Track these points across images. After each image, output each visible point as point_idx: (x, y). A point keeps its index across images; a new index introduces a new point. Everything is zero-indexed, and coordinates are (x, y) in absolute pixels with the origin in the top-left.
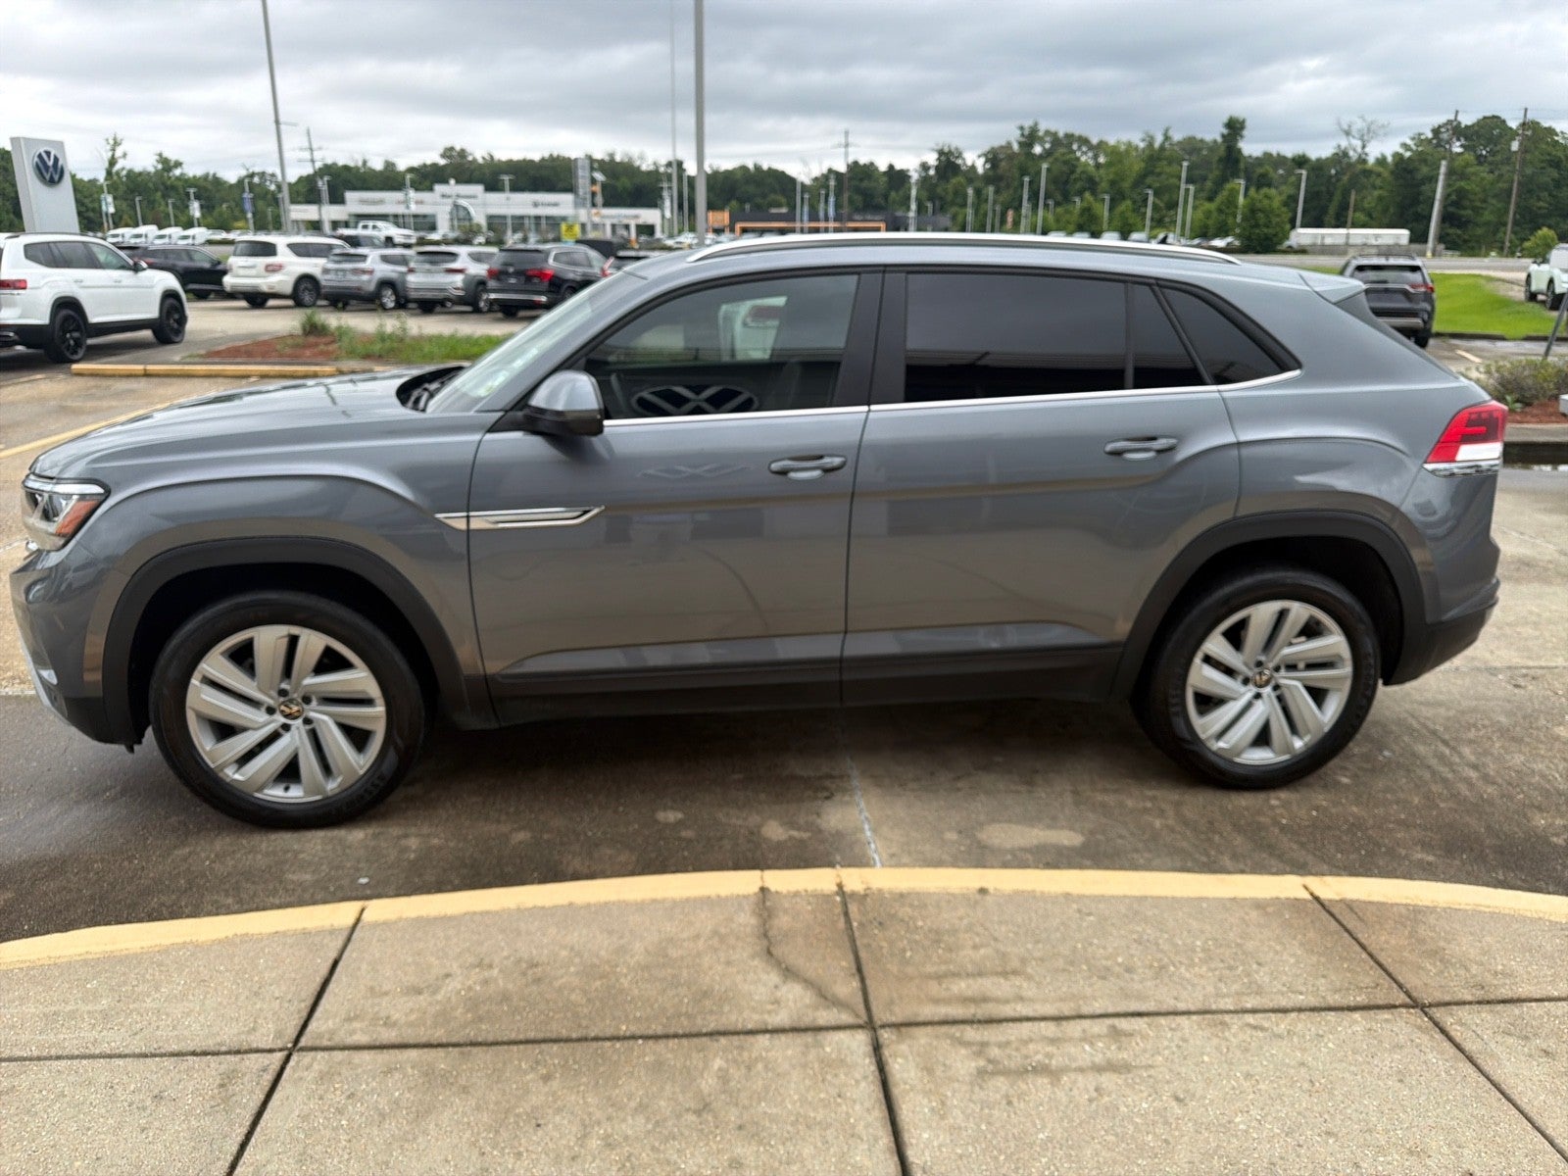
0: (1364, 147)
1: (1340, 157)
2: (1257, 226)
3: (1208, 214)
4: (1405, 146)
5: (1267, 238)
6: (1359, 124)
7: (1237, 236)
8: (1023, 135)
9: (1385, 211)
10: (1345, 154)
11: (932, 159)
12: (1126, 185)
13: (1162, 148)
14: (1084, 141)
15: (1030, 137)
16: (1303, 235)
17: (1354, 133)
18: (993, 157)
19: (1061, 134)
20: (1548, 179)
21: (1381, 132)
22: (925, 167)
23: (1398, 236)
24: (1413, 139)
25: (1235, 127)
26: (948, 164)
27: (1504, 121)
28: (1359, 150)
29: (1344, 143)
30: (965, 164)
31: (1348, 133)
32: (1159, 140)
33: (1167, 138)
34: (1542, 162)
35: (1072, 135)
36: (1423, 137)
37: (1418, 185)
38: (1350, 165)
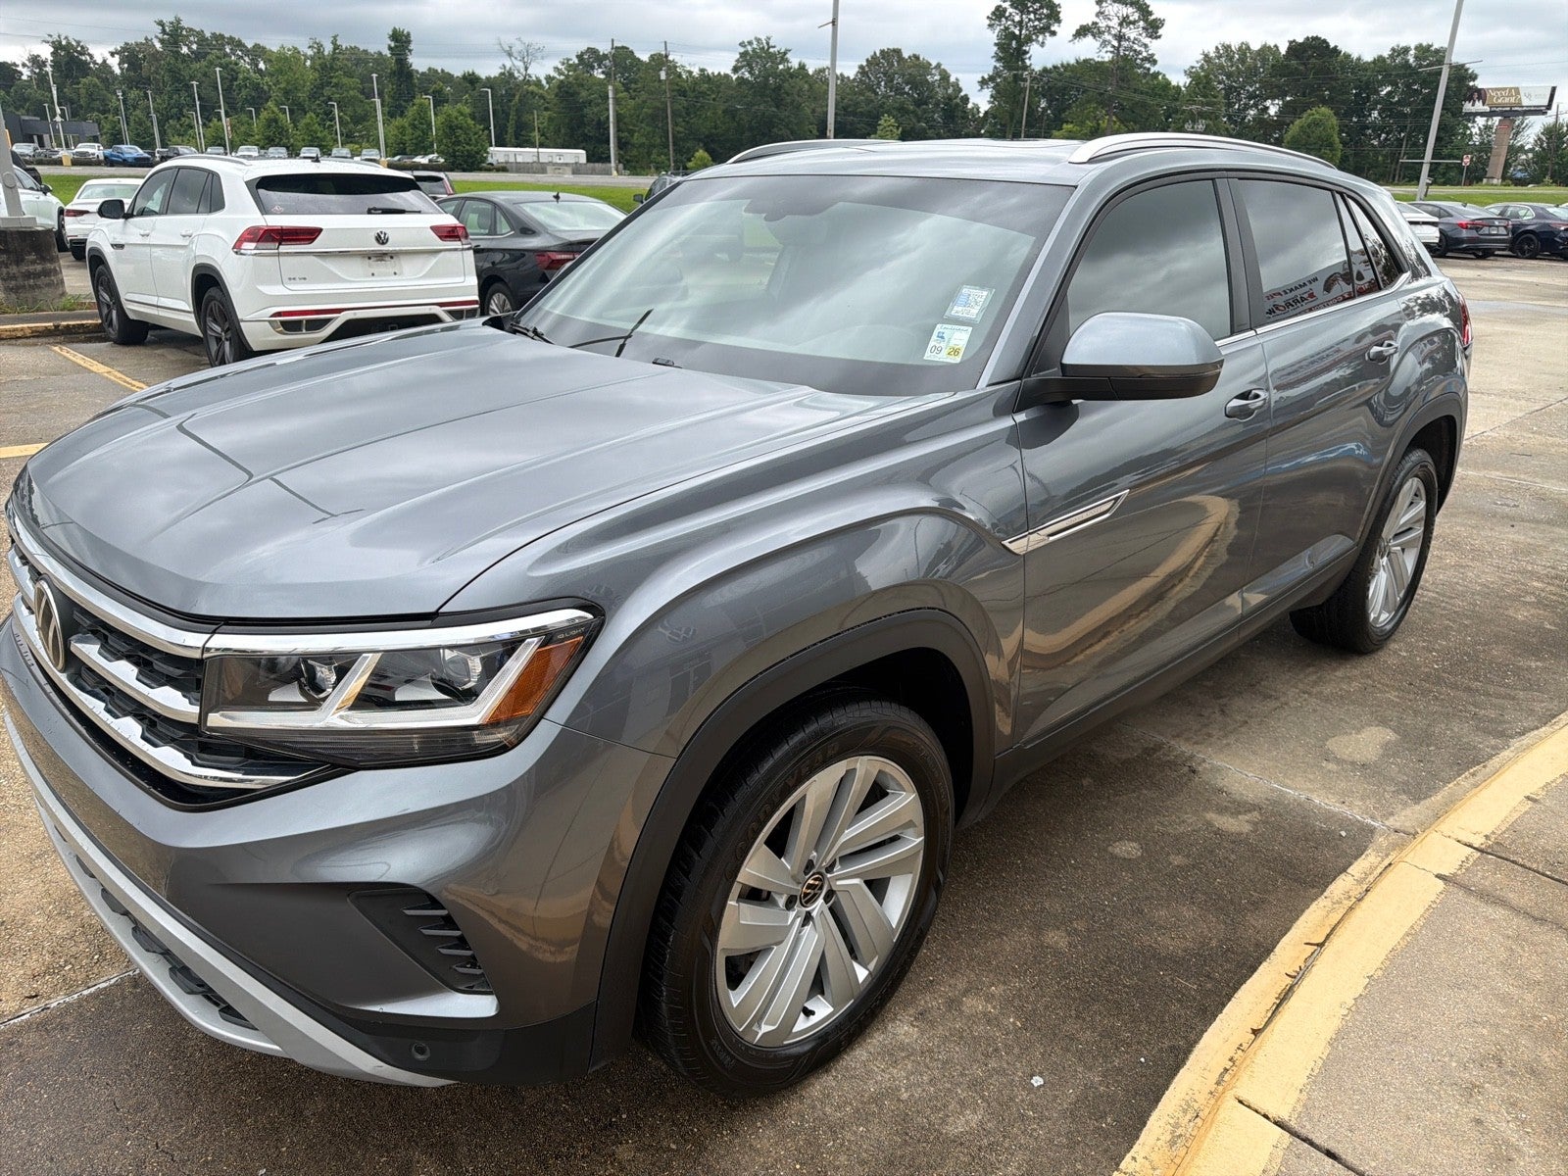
0: (526, 69)
1: (507, 77)
2: (458, 143)
3: (402, 130)
4: (556, 69)
5: (470, 155)
6: (518, 47)
7: (441, 153)
8: (164, 32)
9: (557, 131)
10: (511, 75)
11: (46, 52)
12: (302, 95)
13: (334, 57)
14: (238, 44)
15: (174, 35)
16: (498, 154)
17: (515, 54)
18: (130, 55)
19: (208, 35)
20: (680, 107)
21: (539, 54)
22: (36, 61)
23: (577, 156)
24: (563, 64)
25: (401, 41)
26: (70, 61)
27: (632, 52)
28: (522, 70)
29: (508, 65)
30: (95, 63)
31: (510, 55)
32: (328, 49)
33: (336, 47)
34: (673, 91)
35: (222, 36)
36: (571, 62)
37: (581, 109)
38: (518, 86)
